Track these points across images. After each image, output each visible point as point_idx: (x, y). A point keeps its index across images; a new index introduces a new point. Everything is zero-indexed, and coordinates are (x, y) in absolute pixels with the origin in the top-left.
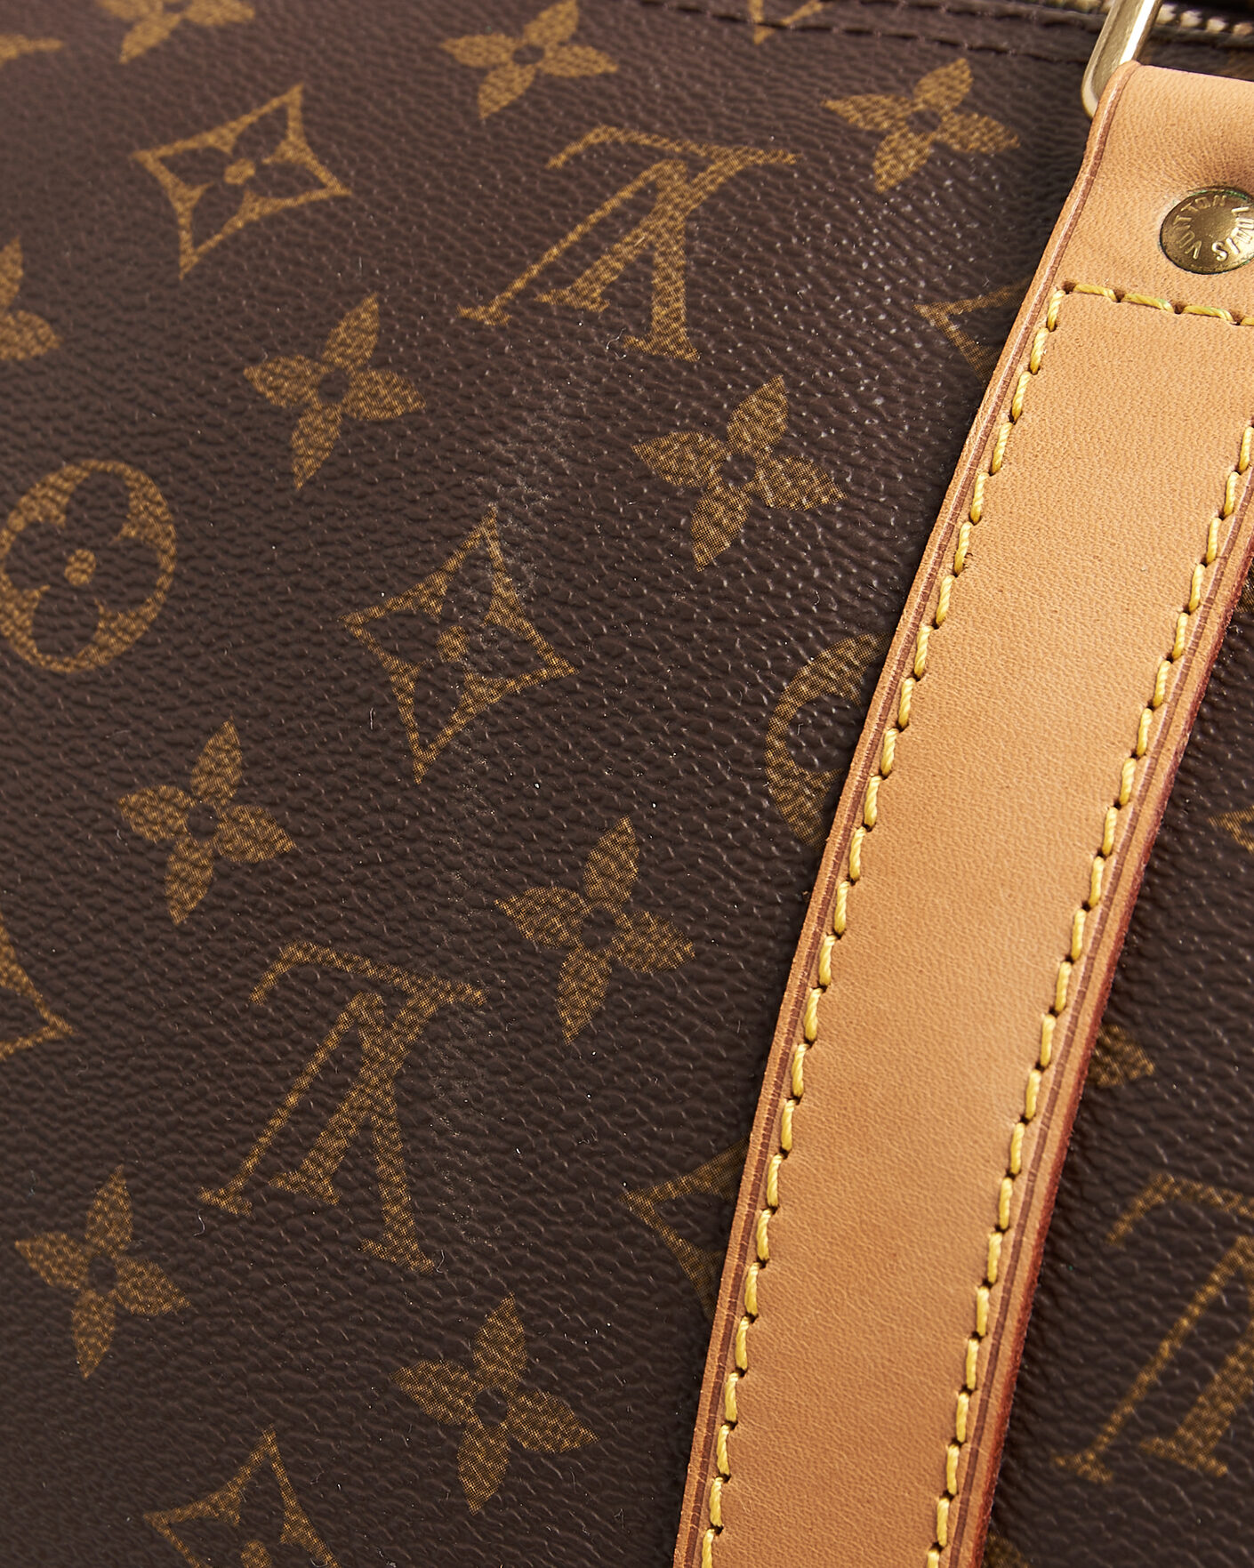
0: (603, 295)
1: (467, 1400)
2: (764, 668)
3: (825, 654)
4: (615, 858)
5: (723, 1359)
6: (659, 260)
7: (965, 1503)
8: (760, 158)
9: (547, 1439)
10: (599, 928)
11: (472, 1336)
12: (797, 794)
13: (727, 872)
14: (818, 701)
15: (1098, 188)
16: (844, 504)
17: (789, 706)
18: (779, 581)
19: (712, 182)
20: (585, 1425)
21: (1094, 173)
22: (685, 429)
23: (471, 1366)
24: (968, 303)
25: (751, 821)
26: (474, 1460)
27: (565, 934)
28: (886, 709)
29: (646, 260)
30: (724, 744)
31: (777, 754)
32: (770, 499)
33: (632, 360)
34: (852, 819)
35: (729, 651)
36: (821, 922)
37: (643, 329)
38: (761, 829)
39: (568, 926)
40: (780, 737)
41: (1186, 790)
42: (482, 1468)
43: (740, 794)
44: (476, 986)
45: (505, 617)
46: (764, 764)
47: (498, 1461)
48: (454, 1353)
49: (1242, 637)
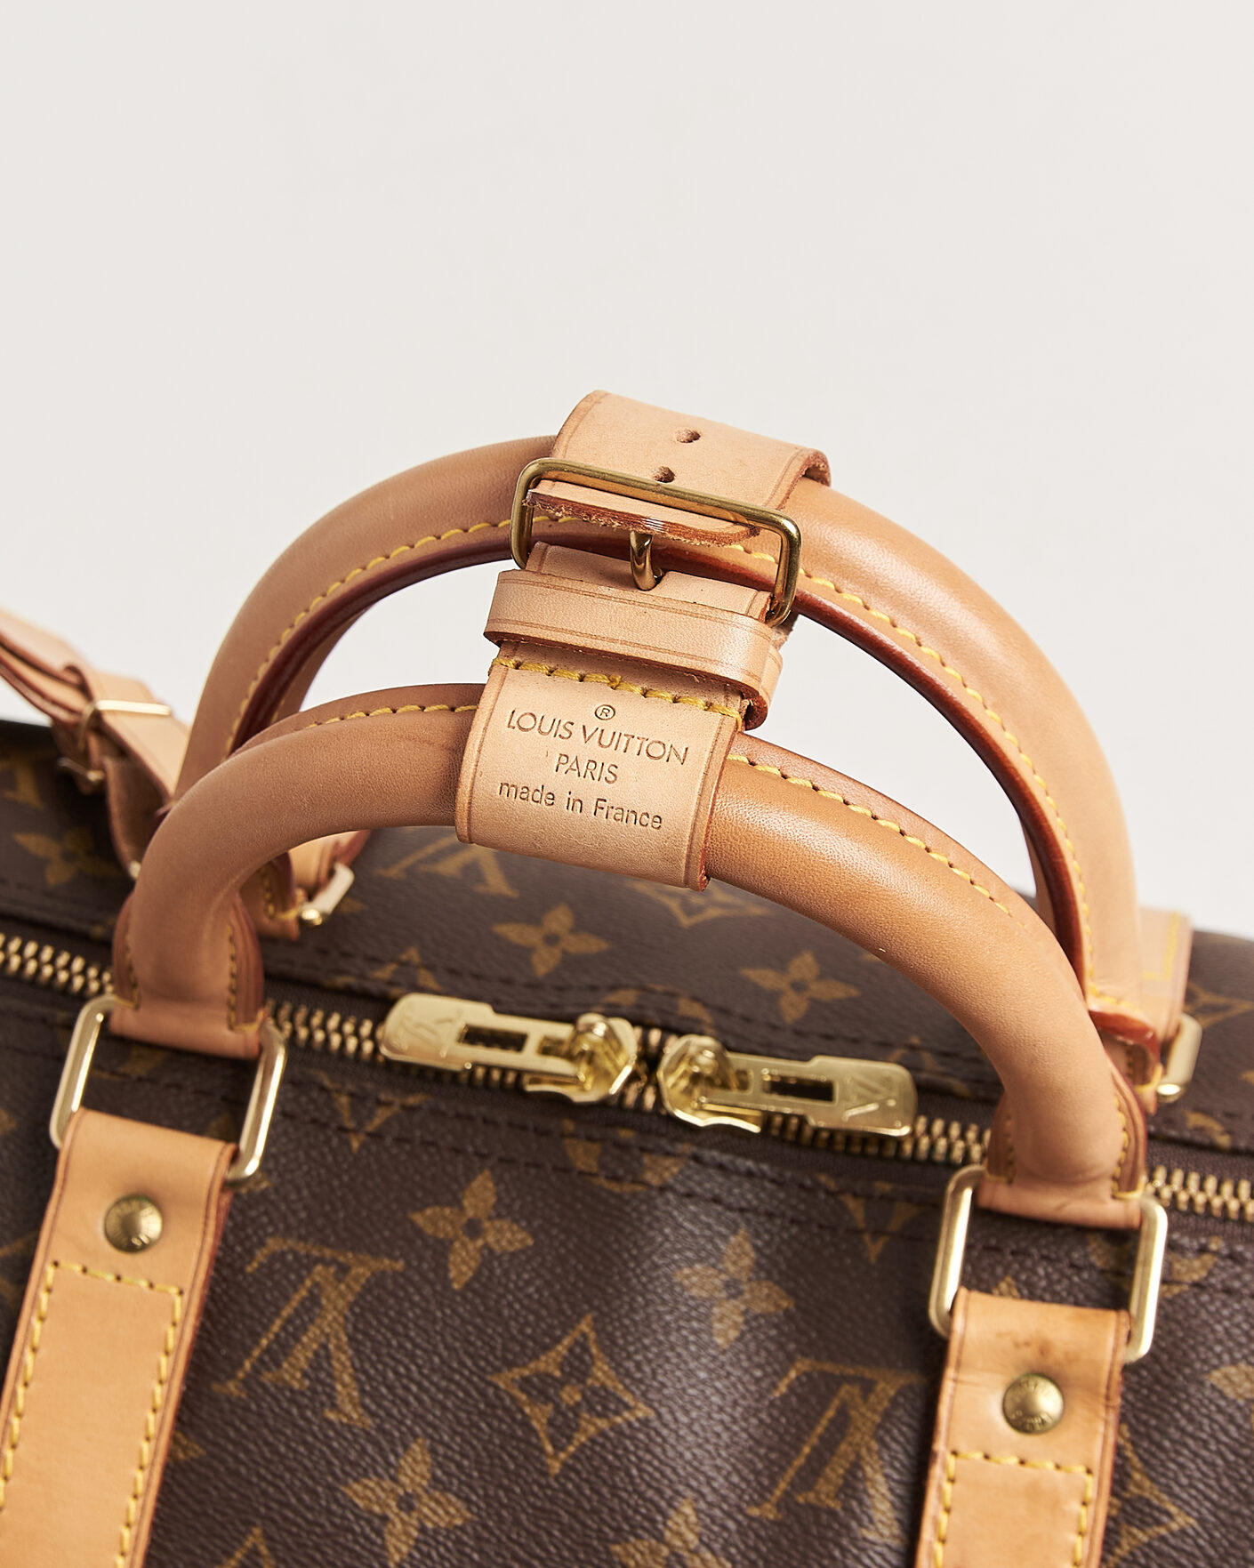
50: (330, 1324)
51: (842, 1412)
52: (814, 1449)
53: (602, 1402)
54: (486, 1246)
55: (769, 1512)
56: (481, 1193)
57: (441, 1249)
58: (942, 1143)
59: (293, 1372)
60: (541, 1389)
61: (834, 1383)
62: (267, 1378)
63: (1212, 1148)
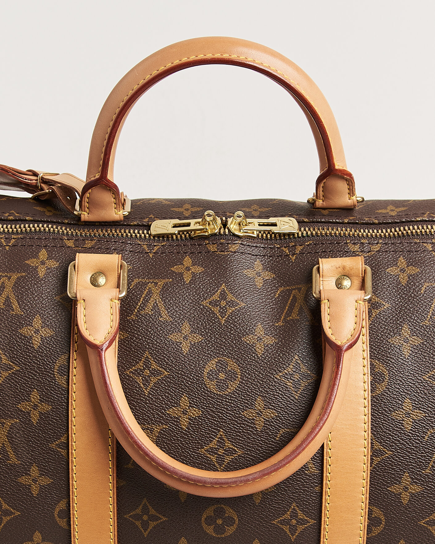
0: (3, 305)
1: (31, 481)
2: (51, 363)
3: (60, 358)
4: (35, 396)
5: (72, 465)
6: (10, 297)
7: (113, 476)
8: (19, 275)
9: (45, 483)
10: (35, 407)
11: (29, 471)
12: (61, 381)
13: (54, 394)
14: (61, 366)
15: (79, 276)
16: (55, 334)
17: (56, 367)
18: (49, 348)
19: (13, 281)
20: (51, 479)
21: (77, 274)
22: (26, 326)
23: (30, 475)
24: (62, 295)
25: (55, 386)
26: (34, 489)
27: (30, 409)
28: (72, 366)
29: (8, 297)
30: (48, 375)
31: (57, 375)
32: (43, 335)
33: (12, 316)
34: (72, 383)
35: (45, 361)
36: (72, 399)
37: (13, 310)
38: (57, 387)
39: (30, 407)
40: (56, 372)
41: (120, 369)
42: (35, 489)
43: (53, 382)
44: (17, 419)
45: (5, 361)
46: (55, 377)
47: (37, 488)
48: (26, 474)
49: (121, 343)
50: (156, 297)
51: (294, 296)
52: (289, 307)
53: (232, 304)
54: (192, 272)
55: (280, 323)
56: (188, 261)
57: (181, 275)
58: (305, 232)
59: (148, 310)
60: (215, 304)
61: (290, 291)
62: (142, 313)
63: (374, 224)
